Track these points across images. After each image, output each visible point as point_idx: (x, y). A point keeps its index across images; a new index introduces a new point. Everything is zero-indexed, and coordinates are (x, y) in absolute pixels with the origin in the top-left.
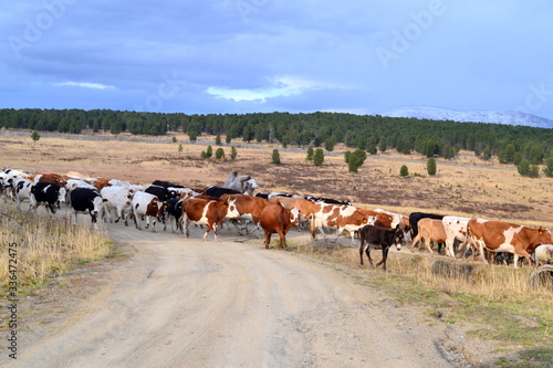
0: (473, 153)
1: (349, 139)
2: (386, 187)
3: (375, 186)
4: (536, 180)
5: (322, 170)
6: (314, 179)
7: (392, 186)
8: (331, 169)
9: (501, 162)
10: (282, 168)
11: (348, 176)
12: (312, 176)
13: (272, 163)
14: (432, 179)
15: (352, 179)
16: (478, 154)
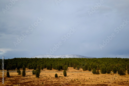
0: (73, 68)
1: (29, 66)
2: (53, 82)
3: (48, 82)
4: (99, 75)
5: (26, 78)
6: (26, 81)
7: (55, 81)
8: (28, 77)
9: (84, 70)
10: (11, 78)
11: (36, 79)
12: (24, 80)
13: (7, 77)
14: (66, 78)
15: (39, 80)
16: (75, 68)
